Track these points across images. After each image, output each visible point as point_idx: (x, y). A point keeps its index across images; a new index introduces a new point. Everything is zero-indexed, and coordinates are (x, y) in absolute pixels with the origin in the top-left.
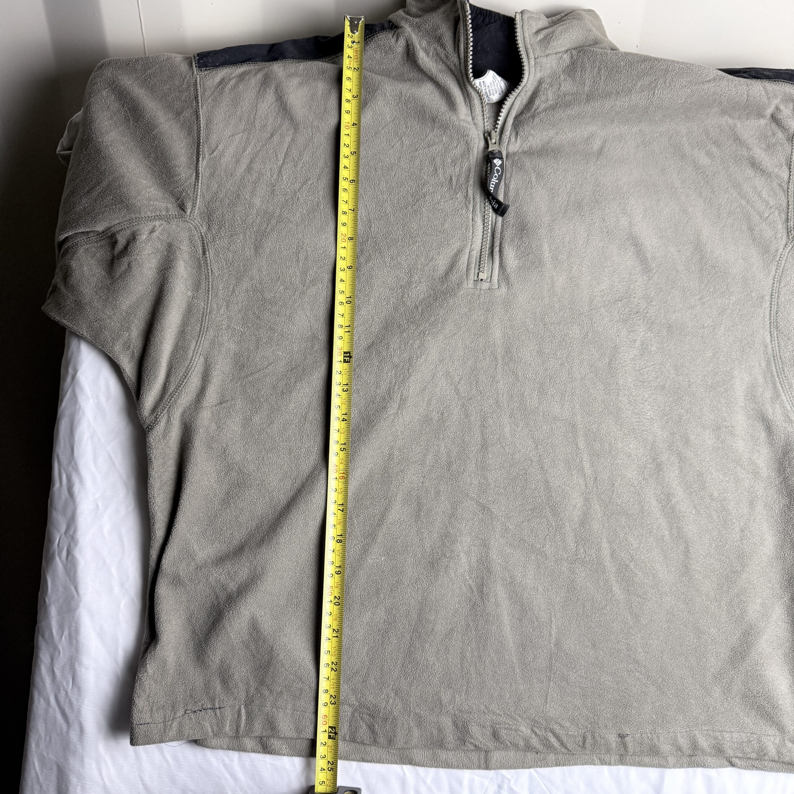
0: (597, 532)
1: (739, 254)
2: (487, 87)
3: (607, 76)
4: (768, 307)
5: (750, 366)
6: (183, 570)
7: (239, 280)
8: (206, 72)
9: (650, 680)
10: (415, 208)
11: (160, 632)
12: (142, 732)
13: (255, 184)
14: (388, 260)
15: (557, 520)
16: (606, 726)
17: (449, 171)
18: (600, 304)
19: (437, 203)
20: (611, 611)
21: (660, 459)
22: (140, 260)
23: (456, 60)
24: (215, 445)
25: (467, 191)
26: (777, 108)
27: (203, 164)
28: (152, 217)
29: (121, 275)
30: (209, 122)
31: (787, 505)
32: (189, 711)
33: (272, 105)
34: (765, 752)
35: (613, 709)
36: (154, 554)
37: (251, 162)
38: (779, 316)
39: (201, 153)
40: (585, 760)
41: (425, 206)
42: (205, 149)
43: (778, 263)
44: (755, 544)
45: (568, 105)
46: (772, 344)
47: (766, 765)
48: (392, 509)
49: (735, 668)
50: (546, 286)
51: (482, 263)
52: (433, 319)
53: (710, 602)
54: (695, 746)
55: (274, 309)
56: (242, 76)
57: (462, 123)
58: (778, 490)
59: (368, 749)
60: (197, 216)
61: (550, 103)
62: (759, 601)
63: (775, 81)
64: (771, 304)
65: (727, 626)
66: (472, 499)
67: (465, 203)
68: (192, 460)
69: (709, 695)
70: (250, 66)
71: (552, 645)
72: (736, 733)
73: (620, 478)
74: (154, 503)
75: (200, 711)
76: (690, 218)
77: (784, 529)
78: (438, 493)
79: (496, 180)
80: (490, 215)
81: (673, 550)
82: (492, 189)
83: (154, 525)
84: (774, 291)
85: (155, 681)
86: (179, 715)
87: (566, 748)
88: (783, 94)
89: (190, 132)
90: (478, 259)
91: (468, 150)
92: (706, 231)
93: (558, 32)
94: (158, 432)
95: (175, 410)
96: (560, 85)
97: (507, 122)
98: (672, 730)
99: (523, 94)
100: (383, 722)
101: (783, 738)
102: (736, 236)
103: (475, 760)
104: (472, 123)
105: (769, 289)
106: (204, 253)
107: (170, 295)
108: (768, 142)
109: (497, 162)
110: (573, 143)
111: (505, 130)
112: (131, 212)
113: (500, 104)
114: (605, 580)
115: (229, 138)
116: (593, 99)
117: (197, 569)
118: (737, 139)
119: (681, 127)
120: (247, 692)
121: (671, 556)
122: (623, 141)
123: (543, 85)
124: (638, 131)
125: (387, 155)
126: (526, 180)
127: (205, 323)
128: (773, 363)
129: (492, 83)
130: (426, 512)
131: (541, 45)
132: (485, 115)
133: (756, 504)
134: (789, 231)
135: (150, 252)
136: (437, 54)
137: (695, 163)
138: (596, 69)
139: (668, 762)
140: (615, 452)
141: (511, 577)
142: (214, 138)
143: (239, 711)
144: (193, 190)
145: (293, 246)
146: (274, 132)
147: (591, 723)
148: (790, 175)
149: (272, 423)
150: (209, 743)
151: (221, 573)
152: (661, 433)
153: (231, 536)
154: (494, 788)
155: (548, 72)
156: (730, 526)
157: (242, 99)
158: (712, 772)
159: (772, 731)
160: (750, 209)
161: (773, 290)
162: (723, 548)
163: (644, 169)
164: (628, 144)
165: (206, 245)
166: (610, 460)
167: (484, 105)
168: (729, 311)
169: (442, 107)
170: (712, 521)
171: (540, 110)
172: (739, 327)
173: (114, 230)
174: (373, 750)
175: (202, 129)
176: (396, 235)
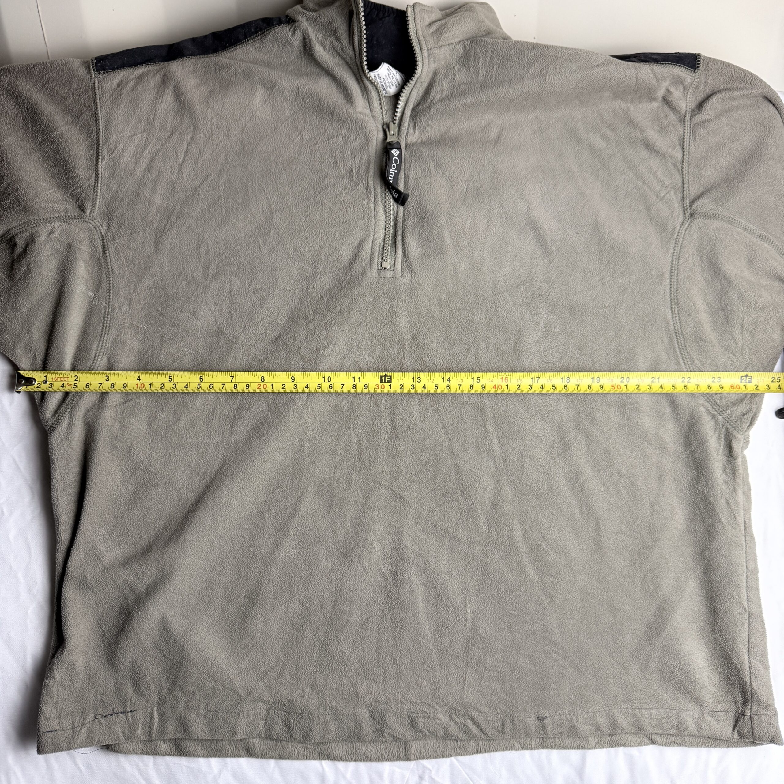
0: (508, 514)
1: (637, 234)
2: (382, 80)
3: (499, 64)
4: (668, 284)
5: (652, 343)
6: (90, 572)
7: (140, 277)
8: (104, 75)
9: (568, 660)
10: (317, 199)
11: (68, 636)
12: (49, 740)
13: (155, 182)
14: (291, 251)
15: (469, 504)
16: (525, 710)
17: (349, 163)
18: (503, 289)
19: (338, 195)
20: (525, 592)
21: (567, 438)
22: (39, 262)
23: (351, 53)
24: (119, 445)
25: (368, 182)
26: (668, 91)
27: (102, 165)
28: (50, 218)
29: (21, 277)
30: (108, 124)
31: (695, 478)
32: (100, 716)
33: (170, 105)
34: (684, 727)
35: (532, 692)
36: (60, 557)
37: (151, 161)
38: (679, 292)
39: (100, 154)
40: (506, 746)
41: (326, 198)
42: (104, 150)
43: (676, 241)
44: (665, 518)
45: (462, 94)
46: (674, 321)
47: (687, 740)
48: (303, 501)
49: (651, 644)
50: (448, 273)
51: (385, 252)
52: (338, 309)
53: (623, 579)
54: (614, 725)
55: (177, 305)
56: (140, 79)
57: (359, 115)
58: (686, 464)
59: (285, 745)
60: (97, 216)
61: (446, 93)
62: (672, 575)
63: (663, 64)
64: (671, 281)
65: (642, 602)
66: (384, 486)
67: (367, 194)
68: (95, 460)
69: (627, 673)
70: (149, 67)
71: (468, 630)
72: (655, 710)
73: (529, 459)
74: (57, 505)
75: (111, 715)
76: (587, 201)
77: (694, 503)
78: (350, 482)
79: (395, 170)
80: (392, 204)
81: (584, 528)
82: (392, 179)
83: (58, 528)
84: (673, 269)
85: (64, 687)
86: (88, 720)
87: (486, 734)
88: (672, 76)
89: (89, 135)
90: (381, 249)
91: (368, 142)
92: (604, 213)
93: (450, 24)
94: (59, 433)
95: (77, 410)
96: (455, 76)
97: (405, 114)
98: (590, 710)
99: (418, 85)
100: (299, 718)
101: (702, 713)
102: (634, 216)
103: (395, 751)
104: (370, 115)
105: (668, 266)
106: (104, 252)
107: (71, 296)
108: (660, 124)
109: (395, 152)
110: (471, 132)
111: (404, 121)
112: (29, 214)
113: (397, 97)
114: (518, 561)
115: (128, 139)
116: (487, 87)
117: (104, 571)
118: (631, 122)
119: (576, 112)
120: (159, 694)
121: (583, 534)
122: (519, 128)
123: (438, 76)
124: (534, 118)
125: (287, 149)
126: (425, 170)
127: (107, 322)
128: (675, 339)
129: (387, 75)
130: (338, 502)
131: (434, 36)
132: (383, 108)
133: (665, 479)
134: (685, 209)
135: (49, 254)
136: (334, 48)
137: (591, 146)
138: (489, 58)
139: (588, 742)
140: (523, 433)
141: (425, 563)
142: (113, 139)
143: (152, 713)
144: (92, 191)
145: (193, 241)
146: (174, 131)
147: (509, 708)
148: (684, 155)
149: (179, 419)
150: (121, 748)
151: (128, 573)
152: (568, 413)
153: (138, 537)
154: (416, 778)
155: (443, 63)
156: (639, 502)
157: (140, 100)
158: (634, 751)
159: (691, 706)
160: (647, 190)
161: (672, 267)
162: (634, 524)
163: (541, 154)
164: (525, 131)
165: (106, 244)
166: (518, 442)
167: (382, 98)
168: (629, 290)
169: (339, 101)
170: (622, 497)
171: (436, 100)
172: (641, 305)
173: (12, 233)
174: (291, 746)
175: (101, 131)
176: (299, 226)
